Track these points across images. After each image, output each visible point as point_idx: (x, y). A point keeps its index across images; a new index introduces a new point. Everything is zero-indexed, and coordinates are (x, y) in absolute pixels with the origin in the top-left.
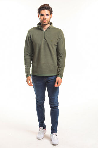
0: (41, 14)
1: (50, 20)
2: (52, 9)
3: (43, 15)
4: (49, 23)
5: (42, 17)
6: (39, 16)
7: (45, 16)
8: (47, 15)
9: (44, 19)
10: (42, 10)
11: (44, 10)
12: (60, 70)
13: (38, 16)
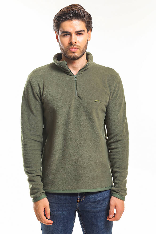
0: (63, 32)
1: (86, 46)
2: (89, 16)
3: (66, 34)
4: (84, 56)
5: (66, 40)
6: (57, 37)
7: (74, 35)
8: (79, 33)
9: (71, 44)
10: (66, 20)
11: (70, 19)
12: (118, 178)
13: (55, 35)
